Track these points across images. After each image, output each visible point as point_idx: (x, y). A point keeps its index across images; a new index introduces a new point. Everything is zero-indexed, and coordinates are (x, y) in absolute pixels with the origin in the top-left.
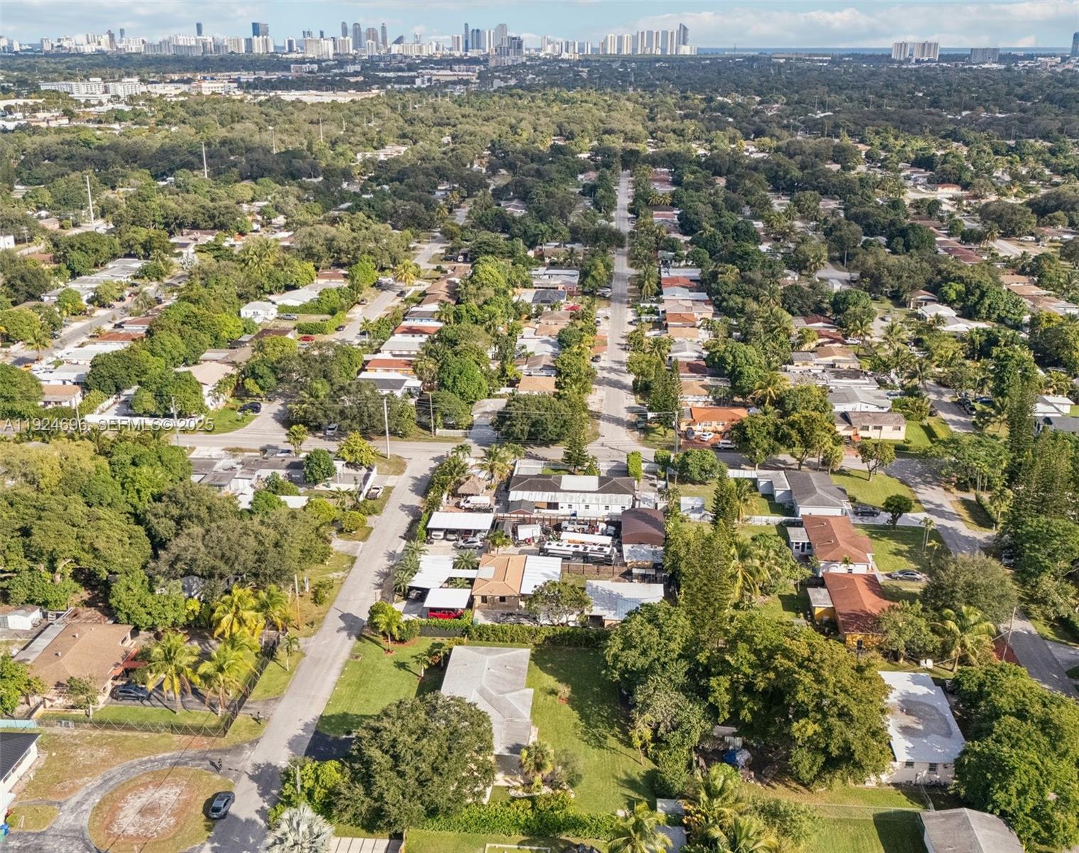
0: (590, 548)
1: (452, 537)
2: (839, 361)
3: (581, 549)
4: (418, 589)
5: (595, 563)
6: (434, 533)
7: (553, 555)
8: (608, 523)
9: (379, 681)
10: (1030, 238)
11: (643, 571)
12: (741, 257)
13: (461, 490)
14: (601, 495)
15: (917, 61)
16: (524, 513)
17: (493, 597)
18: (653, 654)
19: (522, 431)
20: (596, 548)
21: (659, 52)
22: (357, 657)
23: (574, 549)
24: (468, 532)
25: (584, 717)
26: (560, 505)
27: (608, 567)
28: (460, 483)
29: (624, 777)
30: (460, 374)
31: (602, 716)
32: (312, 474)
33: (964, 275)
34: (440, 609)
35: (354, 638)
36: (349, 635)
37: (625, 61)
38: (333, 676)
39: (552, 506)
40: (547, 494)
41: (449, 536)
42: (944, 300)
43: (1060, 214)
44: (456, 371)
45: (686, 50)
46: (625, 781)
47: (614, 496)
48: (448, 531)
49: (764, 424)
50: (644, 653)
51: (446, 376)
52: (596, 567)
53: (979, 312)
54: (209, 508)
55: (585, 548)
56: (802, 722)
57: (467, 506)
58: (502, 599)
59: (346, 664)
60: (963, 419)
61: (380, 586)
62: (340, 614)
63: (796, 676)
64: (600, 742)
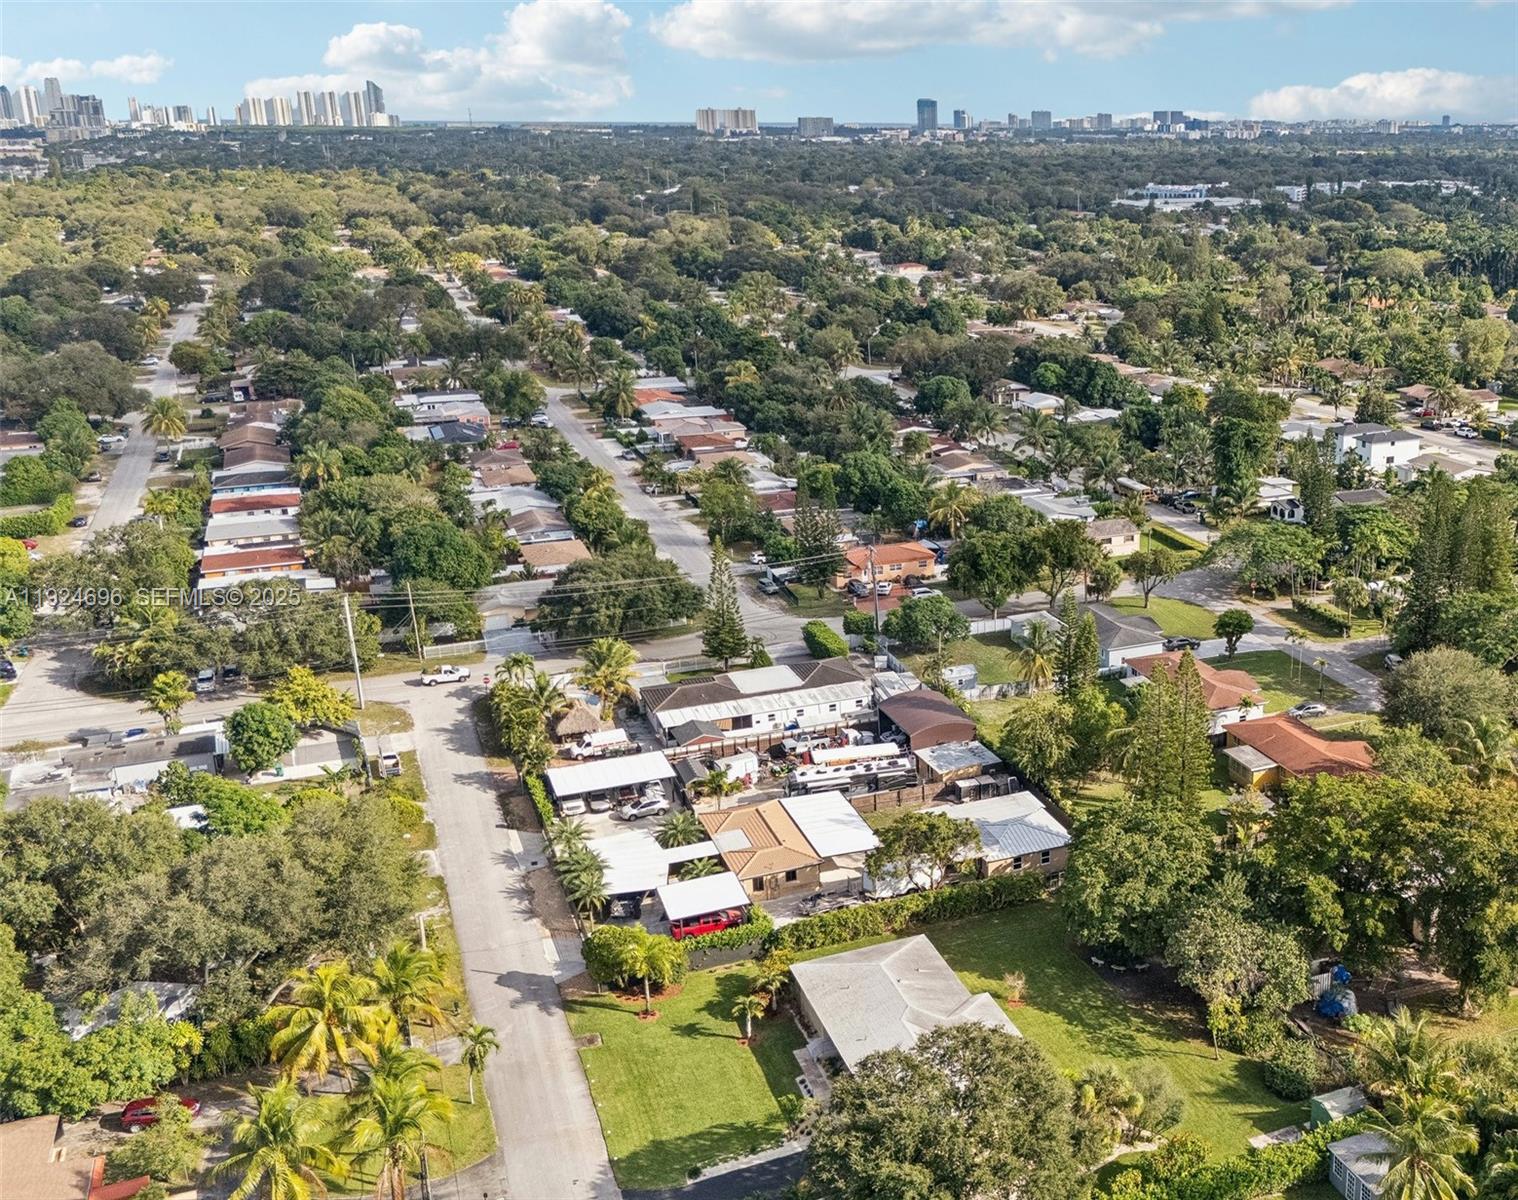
0: (874, 764)
1: (605, 805)
2: (979, 470)
3: (860, 770)
4: (621, 897)
5: (891, 787)
6: (566, 805)
7: (818, 790)
8: (858, 727)
9: (672, 1069)
10: (1063, 316)
11: (973, 783)
12: (750, 350)
13: (563, 728)
14: (814, 691)
15: (733, 134)
16: (712, 740)
17: (774, 876)
18: (1170, 879)
19: (611, 618)
20: (884, 763)
21: (341, 123)
22: (591, 1041)
23: (850, 773)
24: (626, 790)
25: (1071, 1017)
26: (754, 719)
27: (915, 789)
28: (558, 717)
29: (1212, 1089)
30: (440, 544)
31: (1097, 1008)
32: (252, 752)
33: (1057, 352)
34: (697, 919)
35: (559, 1013)
36: (544, 1007)
37: (291, 132)
38: (573, 1087)
39: (742, 722)
40: (722, 705)
41: (595, 805)
42: (1040, 387)
43: (1084, 284)
44: (430, 542)
45: (381, 120)
46: (1215, 1095)
47: (836, 688)
48: (590, 797)
49: (1004, 546)
50: (1152, 880)
51: (411, 552)
52: (895, 794)
53: (1091, 397)
54: (134, 835)
55: (868, 768)
56: (1495, 904)
57: (587, 752)
58: (791, 875)
59: (580, 1058)
60: (1183, 520)
61: (531, 913)
62: (495, 978)
63: (1458, 839)
64: (1129, 1047)
